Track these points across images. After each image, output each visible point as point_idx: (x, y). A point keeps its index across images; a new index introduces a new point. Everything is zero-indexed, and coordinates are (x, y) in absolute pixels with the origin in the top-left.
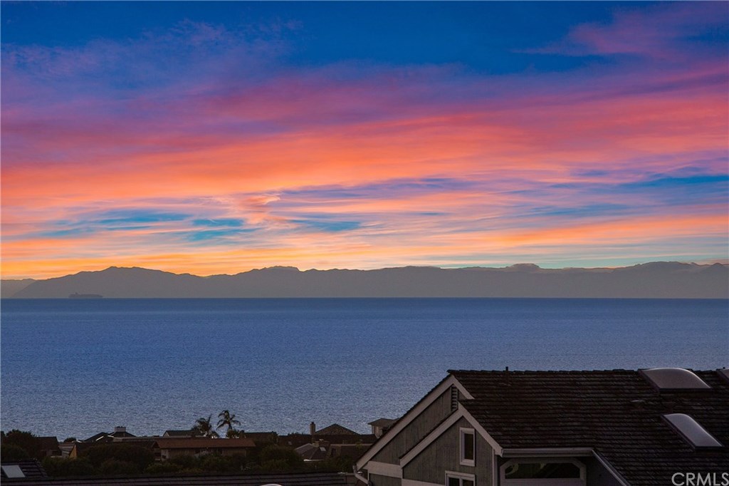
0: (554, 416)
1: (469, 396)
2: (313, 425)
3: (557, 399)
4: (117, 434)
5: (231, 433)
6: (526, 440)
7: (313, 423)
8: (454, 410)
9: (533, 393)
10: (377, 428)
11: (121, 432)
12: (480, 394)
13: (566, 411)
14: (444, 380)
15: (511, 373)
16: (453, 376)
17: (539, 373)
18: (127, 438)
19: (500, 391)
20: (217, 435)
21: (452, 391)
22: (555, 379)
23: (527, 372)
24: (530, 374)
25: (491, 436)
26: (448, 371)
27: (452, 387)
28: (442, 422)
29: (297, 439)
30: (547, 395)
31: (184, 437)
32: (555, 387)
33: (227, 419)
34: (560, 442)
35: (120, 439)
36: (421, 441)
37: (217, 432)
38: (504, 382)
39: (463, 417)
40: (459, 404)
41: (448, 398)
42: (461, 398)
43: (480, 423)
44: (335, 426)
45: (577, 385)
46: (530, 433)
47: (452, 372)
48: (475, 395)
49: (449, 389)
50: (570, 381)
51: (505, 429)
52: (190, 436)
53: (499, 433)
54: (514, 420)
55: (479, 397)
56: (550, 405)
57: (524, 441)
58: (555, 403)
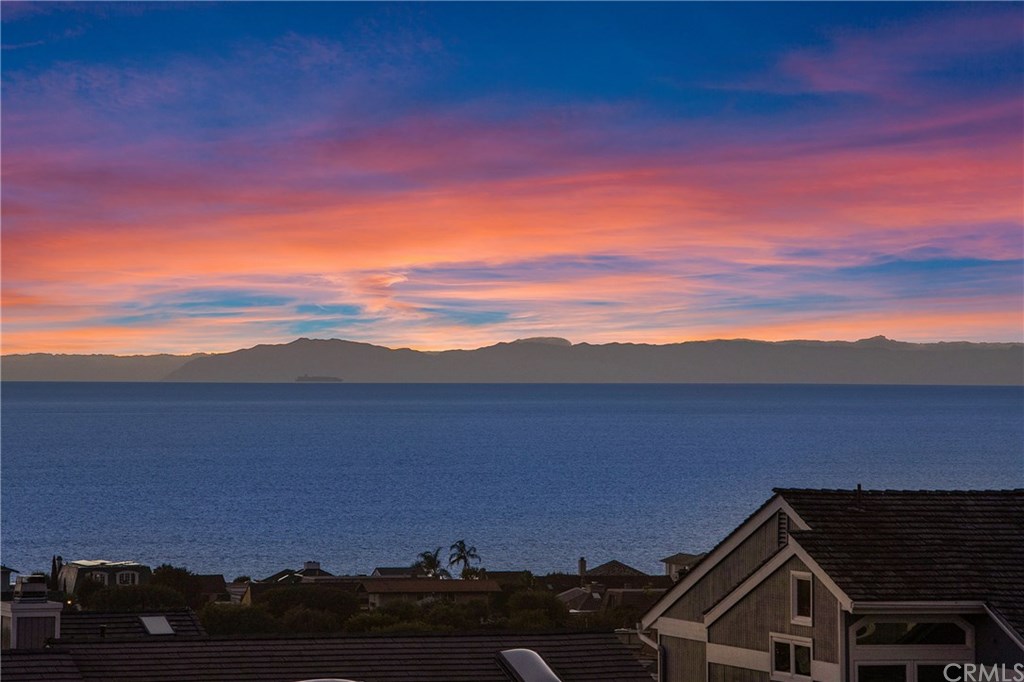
0: (929, 555)
1: (803, 526)
2: (582, 562)
3: (932, 531)
4: (306, 572)
5: (468, 573)
6: (886, 588)
7: (582, 559)
8: (782, 545)
9: (898, 521)
10: (674, 567)
11: (312, 569)
12: (820, 524)
13: (945, 548)
14: (769, 502)
15: (865, 493)
16: (781, 498)
17: (906, 493)
18: (320, 577)
19: (849, 519)
20: (448, 575)
21: (780, 519)
22: (928, 502)
23: (888, 493)
24: (892, 495)
25: (836, 583)
26: (774, 490)
27: (780, 513)
28: (765, 563)
29: (561, 581)
30: (917, 525)
31: (400, 576)
32: (929, 514)
33: (462, 551)
34: (936, 592)
35: (312, 579)
36: (735, 588)
37: (449, 570)
38: (856, 506)
39: (795, 555)
40: (790, 537)
41: (774, 527)
42: (793, 528)
43: (820, 564)
44: (614, 564)
45: (962, 511)
46: (893, 580)
47: (779, 492)
48: (813, 524)
49: (775, 514)
50: (952, 505)
51: (856, 573)
52: (409, 576)
53: (849, 580)
54: (869, 561)
55: (818, 527)
56: (922, 539)
57: (883, 591)
58: (929, 536)
